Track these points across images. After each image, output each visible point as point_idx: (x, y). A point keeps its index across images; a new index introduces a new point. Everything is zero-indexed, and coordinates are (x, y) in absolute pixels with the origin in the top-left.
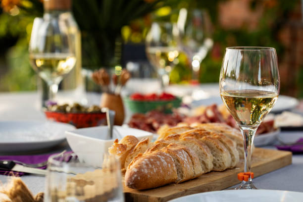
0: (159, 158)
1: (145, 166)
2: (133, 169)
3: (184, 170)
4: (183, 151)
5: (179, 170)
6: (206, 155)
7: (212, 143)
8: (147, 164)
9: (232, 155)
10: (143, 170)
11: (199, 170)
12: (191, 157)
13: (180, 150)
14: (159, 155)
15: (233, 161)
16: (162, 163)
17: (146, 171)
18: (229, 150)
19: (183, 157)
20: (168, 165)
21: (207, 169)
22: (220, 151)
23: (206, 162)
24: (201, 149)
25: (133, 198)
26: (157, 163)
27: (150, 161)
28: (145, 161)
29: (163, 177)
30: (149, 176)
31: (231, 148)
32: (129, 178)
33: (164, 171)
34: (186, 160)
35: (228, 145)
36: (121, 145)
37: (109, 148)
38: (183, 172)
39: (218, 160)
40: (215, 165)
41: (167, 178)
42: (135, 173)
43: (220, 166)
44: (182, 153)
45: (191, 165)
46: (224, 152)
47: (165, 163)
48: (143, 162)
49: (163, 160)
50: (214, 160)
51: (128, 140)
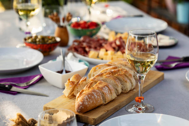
0: (93, 94)
1: (86, 101)
2: (80, 102)
3: (106, 98)
4: (106, 87)
5: (104, 98)
6: (118, 86)
7: (121, 78)
8: (87, 99)
9: (132, 83)
10: (85, 103)
11: (114, 96)
12: (110, 90)
13: (104, 87)
14: (93, 92)
15: (132, 86)
16: (95, 97)
17: (87, 103)
18: (130, 80)
19: (106, 91)
20: (98, 98)
21: (118, 93)
22: (125, 82)
23: (118, 89)
24: (115, 82)
25: (80, 118)
26: (92, 98)
27: (88, 97)
28: (86, 97)
29: (96, 104)
30: (88, 106)
31: (131, 79)
32: (78, 108)
33: (96, 101)
34: (107, 92)
35: (129, 77)
36: (72, 81)
37: (65, 84)
38: (106, 99)
39: (124, 87)
40: (122, 89)
41: (98, 104)
42: (81, 105)
43: (125, 90)
44: (105, 89)
45: (110, 94)
46: (128, 82)
47: (97, 96)
48: (85, 98)
49: (95, 95)
50: (122, 87)
51: (75, 78)
